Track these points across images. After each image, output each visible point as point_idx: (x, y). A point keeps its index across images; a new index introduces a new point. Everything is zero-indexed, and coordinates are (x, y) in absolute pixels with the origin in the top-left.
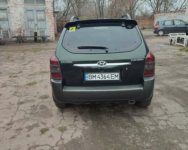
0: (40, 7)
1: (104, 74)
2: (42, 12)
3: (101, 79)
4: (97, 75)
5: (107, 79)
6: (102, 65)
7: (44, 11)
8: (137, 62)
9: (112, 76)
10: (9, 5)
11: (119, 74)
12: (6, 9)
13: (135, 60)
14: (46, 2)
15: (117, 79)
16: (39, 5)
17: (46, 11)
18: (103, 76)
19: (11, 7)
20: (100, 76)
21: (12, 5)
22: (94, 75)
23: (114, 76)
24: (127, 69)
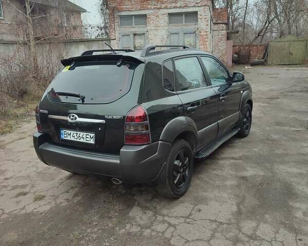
0: (190, 27)
1: (79, 133)
2: (192, 35)
3: (75, 140)
4: (72, 132)
5: (82, 140)
6: (72, 119)
7: (195, 32)
8: (113, 120)
9: (87, 136)
10: (148, 28)
11: (94, 135)
12: (144, 34)
13: (110, 117)
14: (199, 20)
15: (92, 142)
16: (188, 25)
17: (197, 32)
18: (78, 135)
19: (151, 30)
20: (75, 135)
21: (153, 28)
22: (69, 132)
23: (89, 136)
24: (100, 129)
